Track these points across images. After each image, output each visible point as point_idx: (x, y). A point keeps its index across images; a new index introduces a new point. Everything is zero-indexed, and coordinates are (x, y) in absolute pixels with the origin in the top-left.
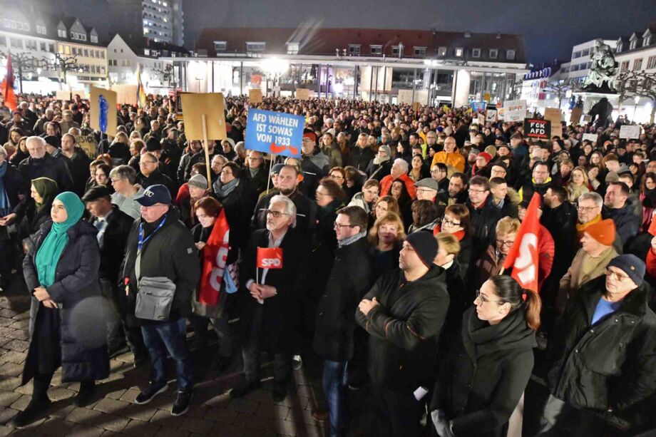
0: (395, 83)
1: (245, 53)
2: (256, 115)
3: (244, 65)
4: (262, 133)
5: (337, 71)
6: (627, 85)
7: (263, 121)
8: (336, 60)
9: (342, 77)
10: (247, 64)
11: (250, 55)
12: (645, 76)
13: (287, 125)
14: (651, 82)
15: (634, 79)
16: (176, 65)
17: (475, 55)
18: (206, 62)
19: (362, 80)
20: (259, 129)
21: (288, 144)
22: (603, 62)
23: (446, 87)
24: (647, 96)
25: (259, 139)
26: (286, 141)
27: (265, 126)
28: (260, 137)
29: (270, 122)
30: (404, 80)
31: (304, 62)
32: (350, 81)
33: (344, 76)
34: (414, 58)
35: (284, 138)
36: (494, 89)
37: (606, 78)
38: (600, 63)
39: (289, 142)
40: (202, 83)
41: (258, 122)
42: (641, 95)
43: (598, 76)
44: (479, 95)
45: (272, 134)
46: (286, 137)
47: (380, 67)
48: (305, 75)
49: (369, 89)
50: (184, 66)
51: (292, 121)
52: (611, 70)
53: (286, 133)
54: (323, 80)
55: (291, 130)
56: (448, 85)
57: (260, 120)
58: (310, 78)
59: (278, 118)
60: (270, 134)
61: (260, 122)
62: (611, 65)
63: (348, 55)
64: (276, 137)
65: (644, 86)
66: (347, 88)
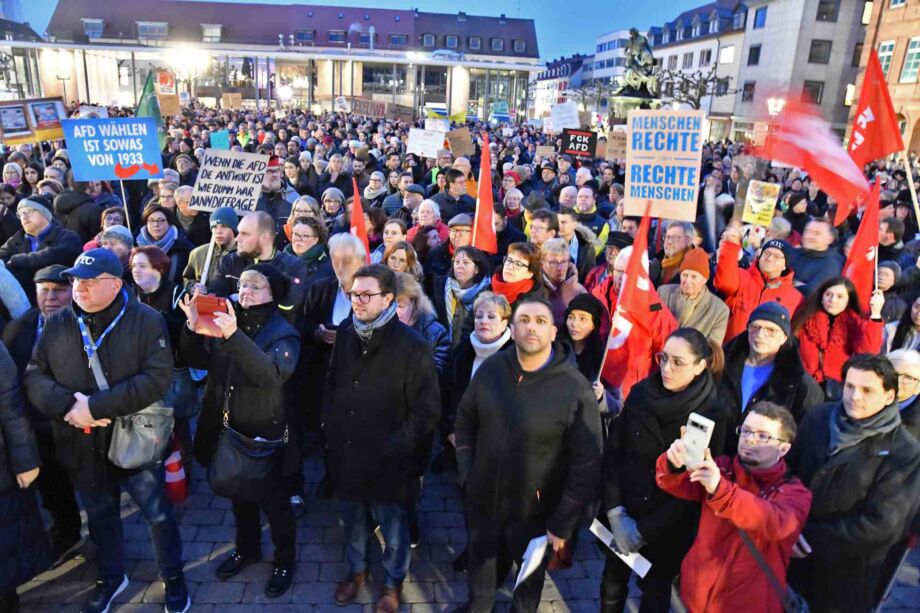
0: (365, 84)
1: (136, 38)
2: (76, 128)
3: (136, 57)
4: (95, 152)
5: (281, 67)
6: (663, 88)
7: (90, 135)
8: (279, 51)
9: (289, 76)
10: (142, 55)
11: (144, 42)
12: (683, 77)
13: (130, 134)
14: (688, 85)
15: (670, 81)
16: (18, 55)
17: (474, 46)
18: (73, 52)
19: (319, 80)
20: (89, 148)
21: (141, 162)
22: (640, 57)
23: (437, 91)
24: (687, 102)
25: (93, 164)
26: (137, 158)
27: (96, 142)
28: (93, 160)
29: (103, 134)
30: (379, 81)
31: (231, 54)
32: (303, 82)
33: (293, 75)
34: (392, 49)
35: (132, 154)
36: (501, 92)
37: (644, 78)
38: (636, 58)
39: (140, 158)
40: (69, 84)
41: (83, 139)
42: (680, 101)
43: (636, 76)
44: (481, 100)
45: (111, 151)
46: (135, 151)
47: (345, 61)
48: (233, 73)
49: (330, 93)
50: (33, 56)
51: (137, 127)
52: (649, 68)
53: (133, 146)
54: (262, 80)
55: (138, 140)
56: (440, 87)
57: (86, 134)
58: (241, 77)
59: (114, 126)
60: (108, 153)
61: (87, 138)
62: (650, 62)
63: (296, 44)
64: (119, 155)
65: (681, 88)
66: (298, 93)
